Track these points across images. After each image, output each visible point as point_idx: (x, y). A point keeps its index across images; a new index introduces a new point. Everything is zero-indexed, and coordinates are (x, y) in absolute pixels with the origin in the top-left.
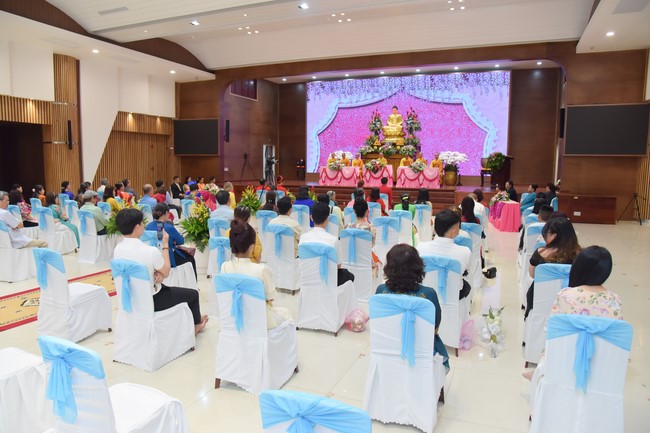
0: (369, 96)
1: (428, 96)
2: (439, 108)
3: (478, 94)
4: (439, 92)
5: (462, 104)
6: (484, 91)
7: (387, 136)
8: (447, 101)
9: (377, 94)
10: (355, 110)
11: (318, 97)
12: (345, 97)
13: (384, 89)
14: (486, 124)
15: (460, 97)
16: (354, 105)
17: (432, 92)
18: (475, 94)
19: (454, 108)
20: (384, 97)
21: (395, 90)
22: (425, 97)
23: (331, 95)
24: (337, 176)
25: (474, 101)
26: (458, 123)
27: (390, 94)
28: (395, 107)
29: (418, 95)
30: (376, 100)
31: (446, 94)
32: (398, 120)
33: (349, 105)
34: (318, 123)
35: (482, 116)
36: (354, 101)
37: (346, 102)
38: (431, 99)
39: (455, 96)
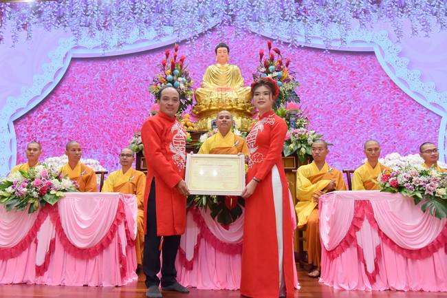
0: (150, 33)
1: (292, 34)
2: (320, 62)
3: (407, 32)
4: (317, 27)
5: (372, 53)
6: (420, 27)
7: (201, 115)
8: (337, 46)
9: (168, 30)
10: (114, 65)
11: (23, 33)
12: (92, 34)
13: (187, 17)
14: (433, 97)
15: (368, 39)
16: (111, 52)
17: (300, 28)
18: (399, 35)
19: (354, 62)
20: (185, 34)
21: (213, 22)
22: (285, 37)
23: (57, 31)
24: (31, 238)
25: (399, 48)
26: (368, 95)
27: (200, 28)
28: (223, 45)
29: (267, 32)
30: (165, 41)
31: (334, 31)
32: (234, 76)
33: (100, 52)
34: (17, 94)
35: (422, 78)
36: (115, 42)
37: (91, 45)
38: (301, 40)
39: (356, 37)
